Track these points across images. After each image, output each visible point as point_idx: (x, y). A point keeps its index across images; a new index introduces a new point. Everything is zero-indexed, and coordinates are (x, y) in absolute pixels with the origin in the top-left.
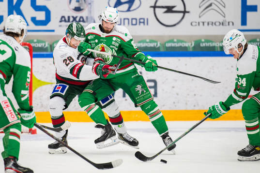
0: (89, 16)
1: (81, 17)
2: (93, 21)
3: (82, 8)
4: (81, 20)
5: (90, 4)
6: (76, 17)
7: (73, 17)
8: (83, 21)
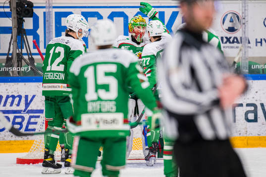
0: (243, 37)
1: (235, 38)
2: (248, 41)
3: (236, 28)
4: (235, 40)
5: (244, 24)
6: (230, 38)
7: (226, 38)
8: (238, 42)
